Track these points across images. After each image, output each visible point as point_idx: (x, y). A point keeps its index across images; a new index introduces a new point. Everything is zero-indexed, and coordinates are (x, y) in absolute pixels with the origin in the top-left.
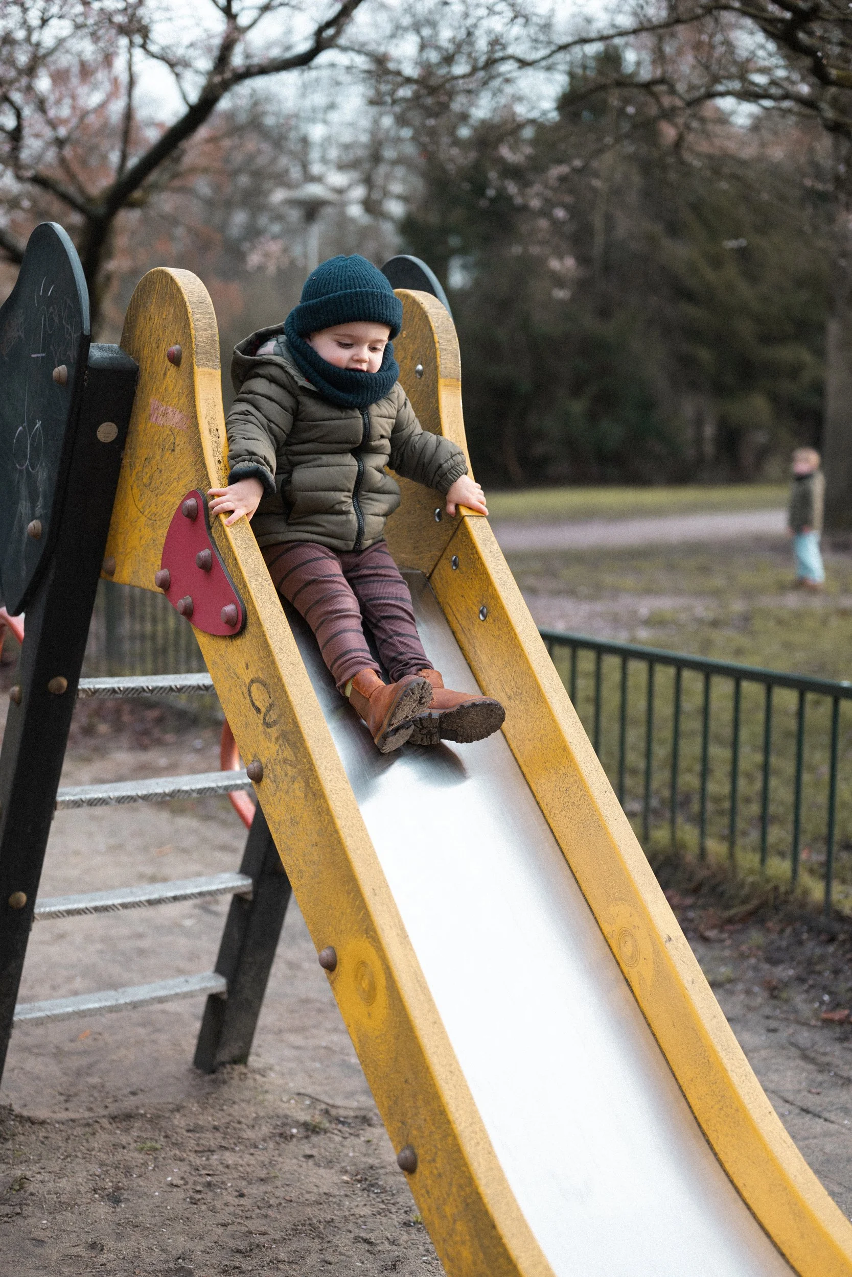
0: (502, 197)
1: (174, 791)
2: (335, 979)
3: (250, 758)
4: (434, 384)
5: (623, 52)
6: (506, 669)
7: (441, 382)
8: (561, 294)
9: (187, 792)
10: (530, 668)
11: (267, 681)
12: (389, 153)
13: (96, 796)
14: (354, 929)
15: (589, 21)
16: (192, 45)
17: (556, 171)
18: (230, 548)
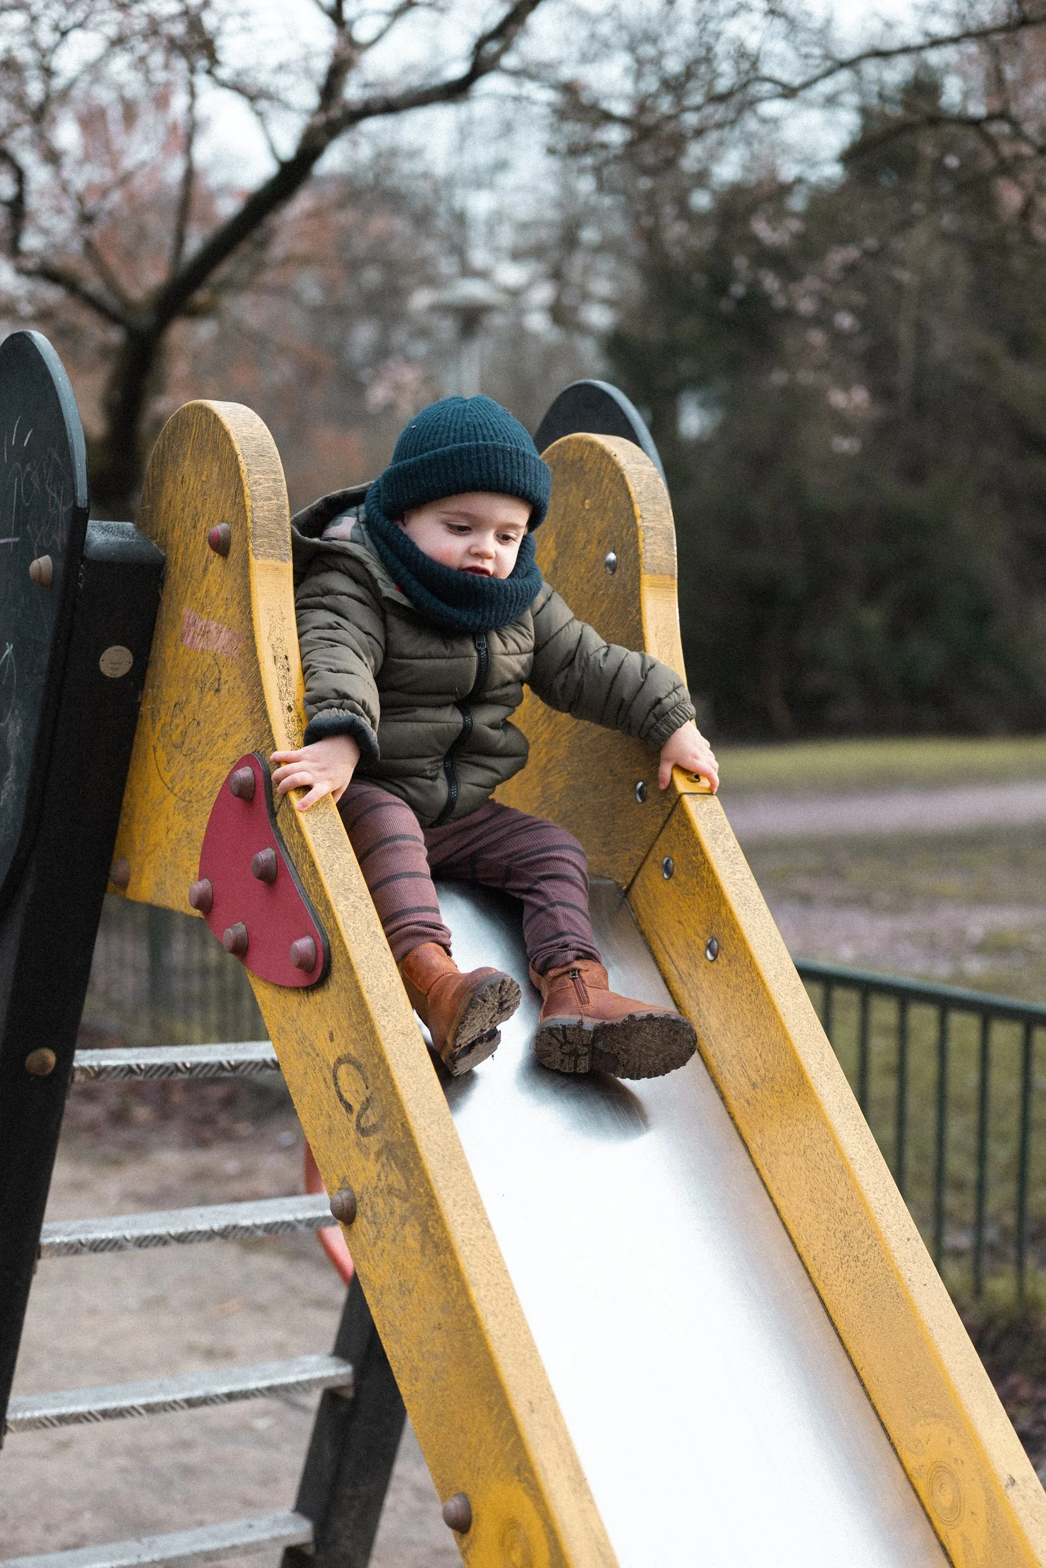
0: (755, 298)
1: (226, 1228)
2: (468, 1547)
3: (336, 1184)
4: (633, 585)
5: (942, 77)
6: (750, 1040)
7: (646, 579)
8: (846, 445)
9: (247, 1229)
10: (786, 1038)
11: (363, 1061)
12: (589, 235)
13: (103, 1236)
14: (499, 1466)
15: (889, 25)
16: (281, 68)
17: (839, 257)
18: (304, 846)
